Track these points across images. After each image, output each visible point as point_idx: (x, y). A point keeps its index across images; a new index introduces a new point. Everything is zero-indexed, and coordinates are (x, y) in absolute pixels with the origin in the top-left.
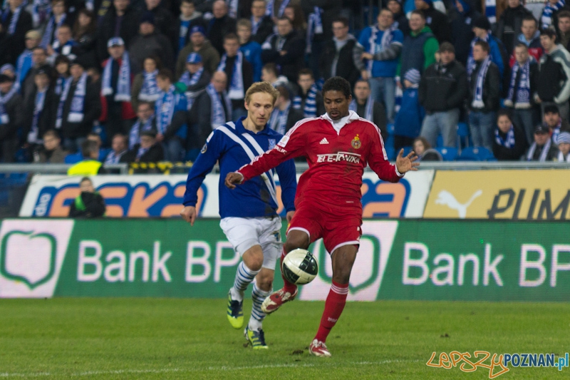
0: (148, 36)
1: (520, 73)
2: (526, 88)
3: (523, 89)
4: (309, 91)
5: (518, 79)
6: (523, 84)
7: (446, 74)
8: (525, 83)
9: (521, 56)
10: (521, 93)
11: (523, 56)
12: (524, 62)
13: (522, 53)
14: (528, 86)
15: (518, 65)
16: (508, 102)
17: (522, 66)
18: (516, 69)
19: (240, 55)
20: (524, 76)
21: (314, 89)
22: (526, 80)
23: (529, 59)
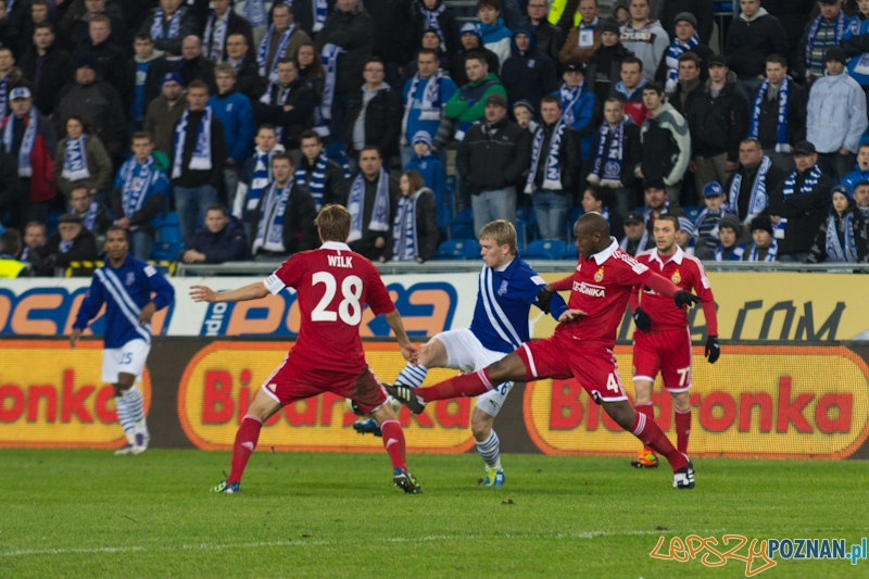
0: (87, 86)
1: (610, 137)
2: (617, 160)
3: (612, 160)
4: (318, 160)
5: (608, 146)
6: (613, 154)
7: (497, 136)
8: (616, 153)
9: (613, 115)
10: (609, 166)
11: (617, 114)
12: (617, 123)
13: (615, 110)
14: (620, 157)
15: (607, 125)
16: (592, 177)
17: (613, 128)
18: (605, 131)
19: (209, 109)
20: (615, 143)
21: (324, 158)
22: (617, 148)
23: (623, 118)
